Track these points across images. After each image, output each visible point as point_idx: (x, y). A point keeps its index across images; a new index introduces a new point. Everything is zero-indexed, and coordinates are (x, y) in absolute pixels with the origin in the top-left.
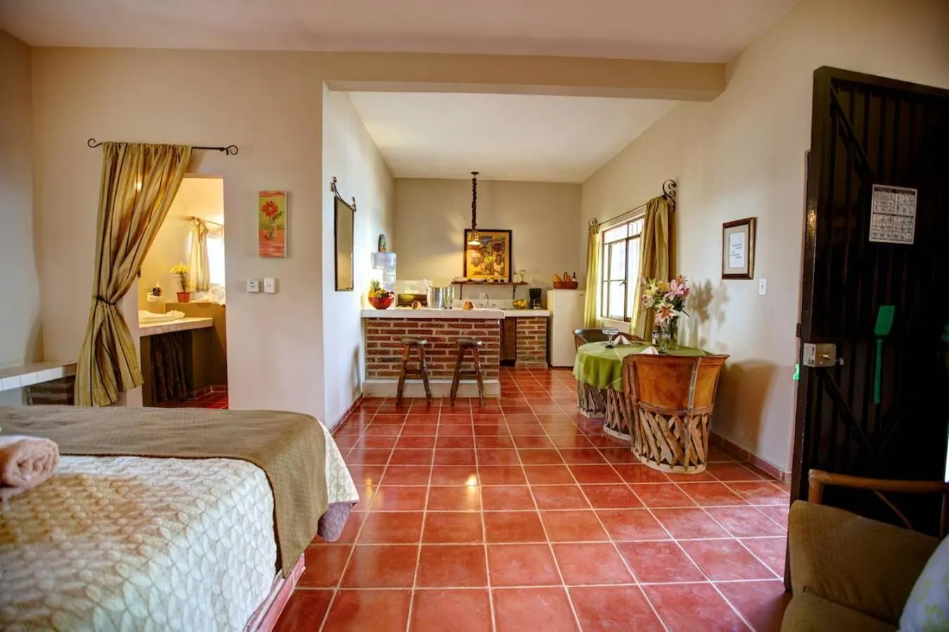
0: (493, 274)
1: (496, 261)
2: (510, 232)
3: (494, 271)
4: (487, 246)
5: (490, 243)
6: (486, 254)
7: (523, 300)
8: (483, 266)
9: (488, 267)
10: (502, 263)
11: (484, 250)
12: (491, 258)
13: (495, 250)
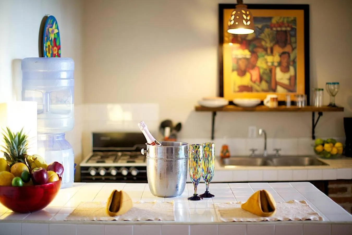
0: (274, 90)
1: (280, 64)
2: (306, 8)
3: (277, 83)
4: (262, 36)
5: (267, 31)
6: (260, 52)
7: (333, 142)
8: (255, 74)
9: (265, 77)
10: (292, 69)
11: (256, 43)
12: (270, 59)
13: (277, 43)
